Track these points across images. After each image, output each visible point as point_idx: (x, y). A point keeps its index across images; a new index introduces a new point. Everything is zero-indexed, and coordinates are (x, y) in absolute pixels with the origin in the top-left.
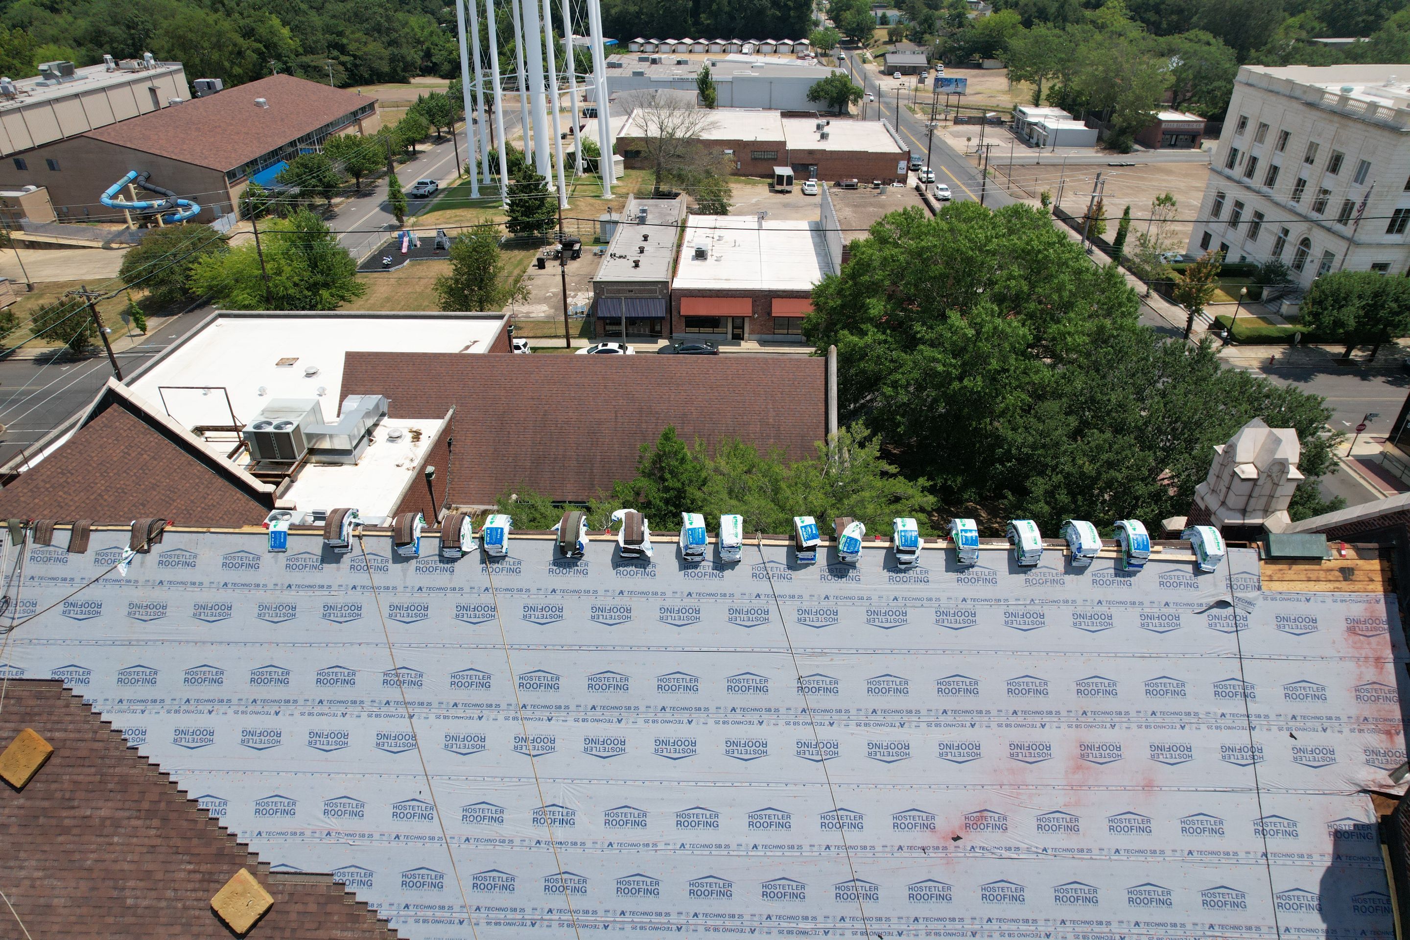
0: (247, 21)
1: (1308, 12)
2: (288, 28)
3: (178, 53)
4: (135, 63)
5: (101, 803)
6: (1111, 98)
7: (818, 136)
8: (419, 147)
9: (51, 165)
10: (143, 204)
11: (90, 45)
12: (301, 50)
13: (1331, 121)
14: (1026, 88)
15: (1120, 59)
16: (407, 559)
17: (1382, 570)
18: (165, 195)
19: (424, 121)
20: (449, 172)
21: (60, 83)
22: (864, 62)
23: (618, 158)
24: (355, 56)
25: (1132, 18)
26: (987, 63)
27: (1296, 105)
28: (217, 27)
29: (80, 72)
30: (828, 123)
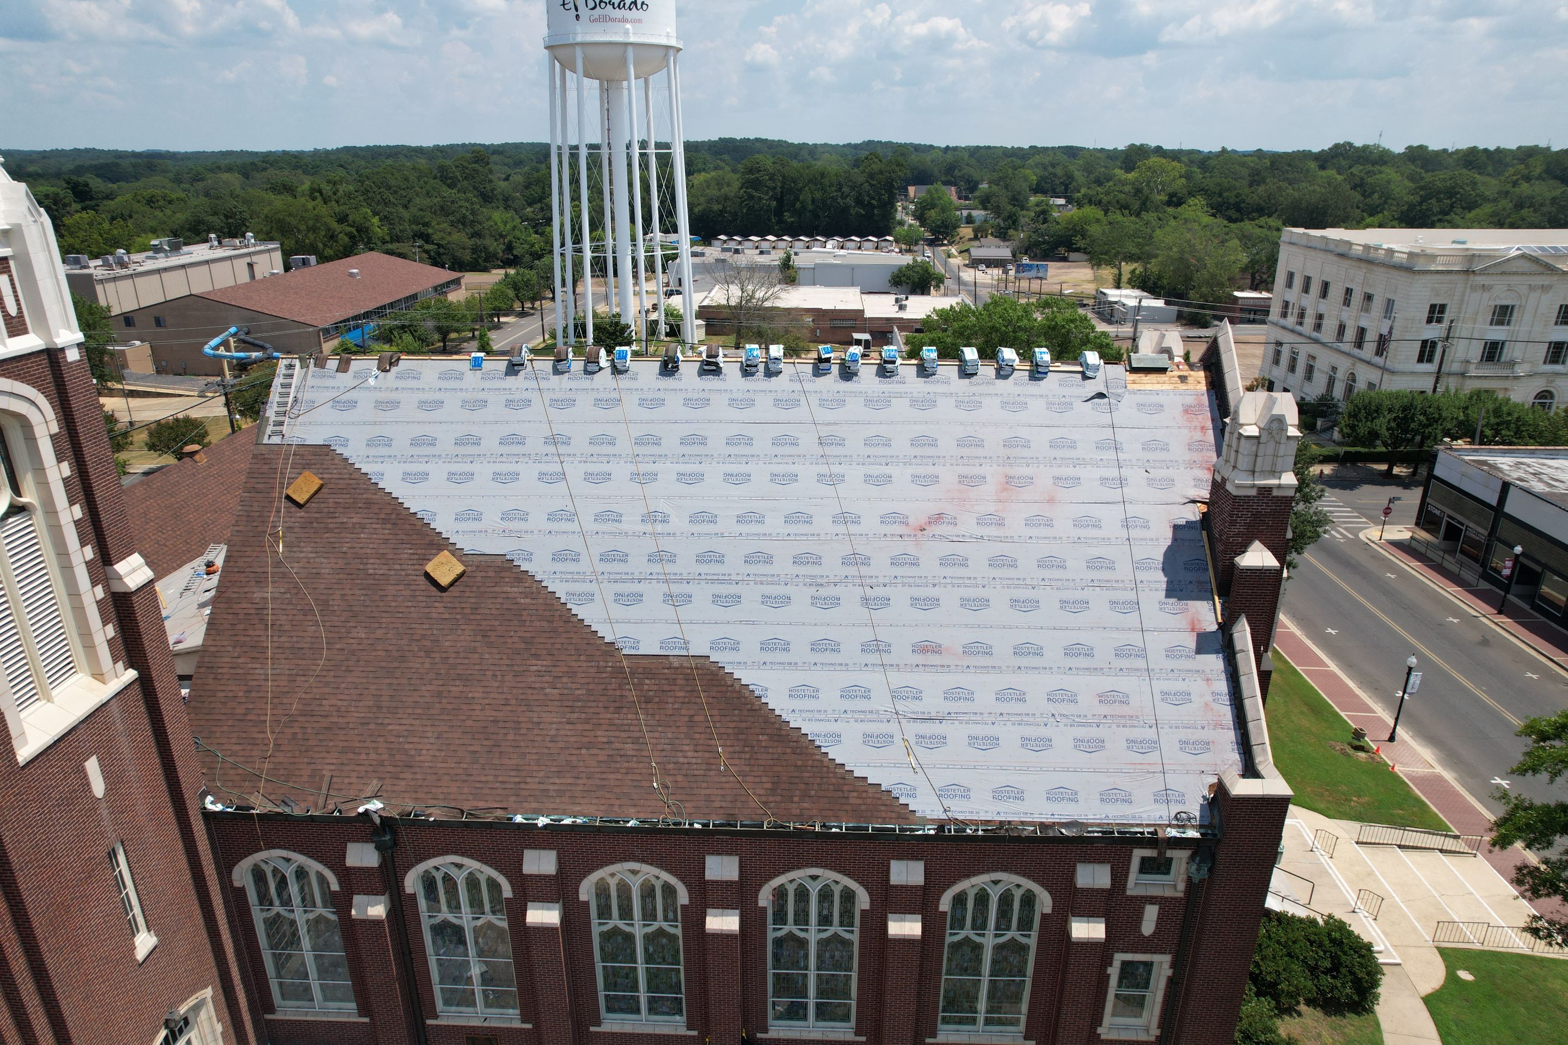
0: (343, 208)
1: (1386, 213)
2: (377, 217)
3: (274, 234)
4: (237, 242)
5: (353, 515)
6: (1189, 279)
7: (896, 308)
8: (502, 319)
9: (158, 322)
10: (242, 354)
11: (188, 234)
12: (387, 238)
13: (1360, 267)
14: (1107, 273)
15: (1193, 241)
16: (563, 373)
17: (1206, 377)
18: (262, 348)
19: (511, 293)
20: (533, 338)
21: (167, 257)
22: (949, 256)
23: (701, 322)
24: (439, 245)
25: (1214, 215)
26: (1072, 256)
27: (1331, 257)
28: (316, 212)
29: (185, 249)
30: (907, 298)
